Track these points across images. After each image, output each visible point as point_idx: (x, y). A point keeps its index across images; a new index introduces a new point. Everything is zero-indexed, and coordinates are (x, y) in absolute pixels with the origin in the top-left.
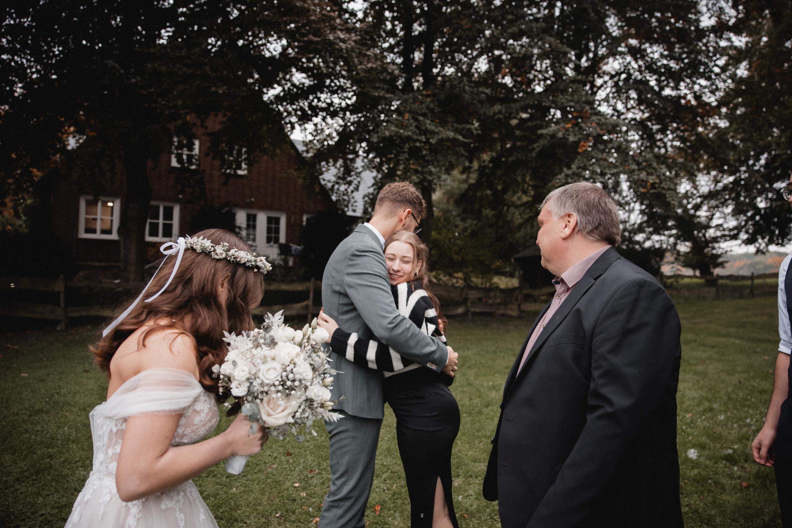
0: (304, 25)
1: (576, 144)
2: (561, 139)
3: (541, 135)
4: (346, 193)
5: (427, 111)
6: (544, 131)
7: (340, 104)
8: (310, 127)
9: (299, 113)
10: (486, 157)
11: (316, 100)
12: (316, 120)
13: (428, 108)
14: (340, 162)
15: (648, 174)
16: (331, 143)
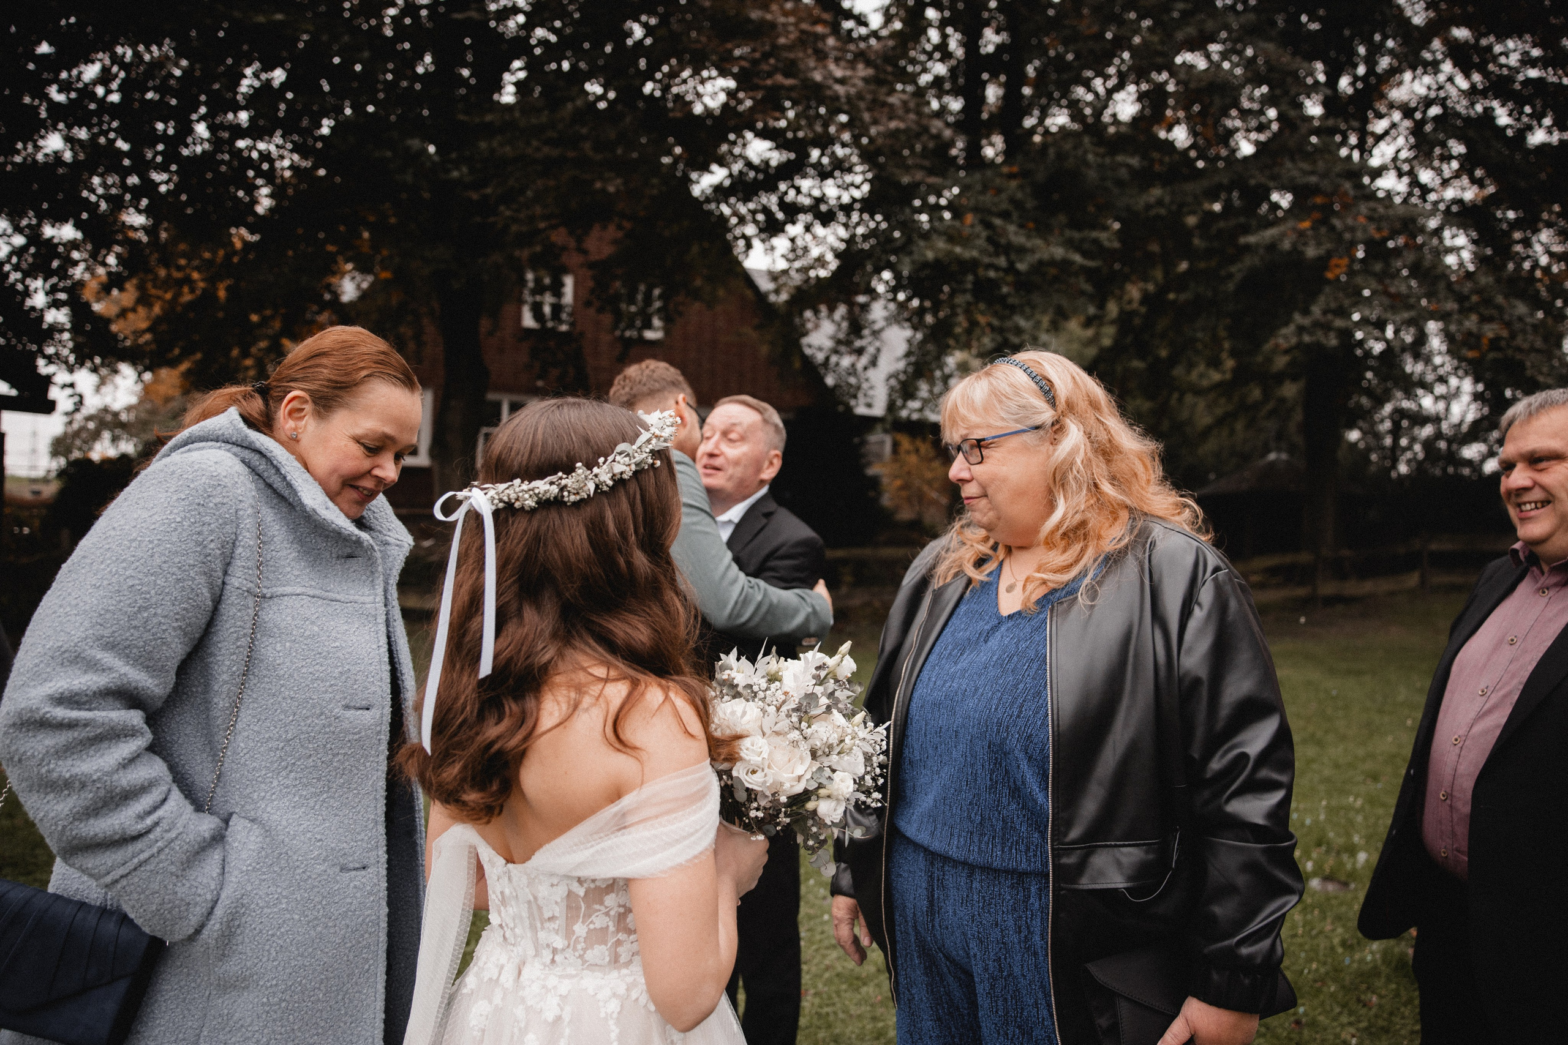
0: (766, 56)
1: (1323, 262)
2: (1289, 253)
3: (1248, 248)
4: (852, 370)
5: (1010, 208)
6: (1252, 239)
7: (839, 198)
8: (781, 243)
9: (760, 217)
10: (1134, 292)
11: (792, 193)
12: (791, 230)
13: (1012, 200)
14: (841, 310)
15: (1484, 319)
16: (823, 273)
